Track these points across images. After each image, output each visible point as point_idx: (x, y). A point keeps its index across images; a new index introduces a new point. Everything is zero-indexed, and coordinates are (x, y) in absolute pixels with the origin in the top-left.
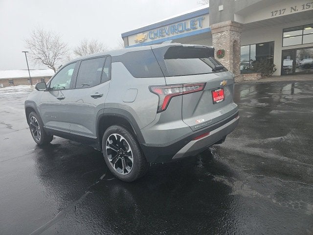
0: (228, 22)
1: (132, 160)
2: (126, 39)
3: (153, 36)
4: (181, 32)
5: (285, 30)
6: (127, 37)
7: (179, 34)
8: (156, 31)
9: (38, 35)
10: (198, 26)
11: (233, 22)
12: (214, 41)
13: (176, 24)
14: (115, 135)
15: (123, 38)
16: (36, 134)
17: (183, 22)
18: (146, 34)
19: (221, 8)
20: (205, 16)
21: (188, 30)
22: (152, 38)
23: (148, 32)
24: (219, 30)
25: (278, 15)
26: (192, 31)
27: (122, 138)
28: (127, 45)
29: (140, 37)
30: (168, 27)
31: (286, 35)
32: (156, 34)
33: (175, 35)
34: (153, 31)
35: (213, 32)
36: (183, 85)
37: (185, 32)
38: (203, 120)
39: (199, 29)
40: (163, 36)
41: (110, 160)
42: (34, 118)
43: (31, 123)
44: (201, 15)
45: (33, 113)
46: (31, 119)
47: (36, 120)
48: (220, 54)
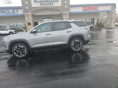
4: (7, 13)
7: (6, 14)
11: (32, 14)
12: (26, 19)
13: (4, 10)
17: (8, 10)
19: (27, 8)
20: (19, 9)
21: (11, 13)
24: (28, 15)
25: (44, 14)
26: (13, 14)
33: (4, 14)
35: (25, 16)
37: (9, 14)
39: (16, 13)
41: (73, 48)
42: (20, 46)
43: (14, 50)
44: (17, 8)
45: (19, 44)
46: (16, 47)
47: (23, 47)
48: (29, 24)
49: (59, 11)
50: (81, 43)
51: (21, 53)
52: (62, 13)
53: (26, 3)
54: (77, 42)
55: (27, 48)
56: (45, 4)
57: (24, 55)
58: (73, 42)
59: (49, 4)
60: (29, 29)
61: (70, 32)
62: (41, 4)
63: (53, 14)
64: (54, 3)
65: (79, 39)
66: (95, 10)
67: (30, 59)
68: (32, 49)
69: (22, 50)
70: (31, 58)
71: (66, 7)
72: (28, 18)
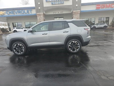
1: (79, 47)
3: (9, 13)
4: (23, 13)
8: (10, 11)
11: (44, 13)
13: (21, 10)
17: (24, 10)
19: (39, 8)
20: (33, 10)
21: (26, 13)
23: (6, 11)
24: (39, 15)
26: (27, 14)
30: (16, 11)
31: (55, 19)
33: (20, 14)
34: (8, 11)
35: (37, 15)
37: (25, 14)
39: (30, 13)
40: (14, 14)
41: (70, 49)
42: (18, 44)
43: (14, 47)
44: (31, 9)
45: (18, 42)
46: (15, 45)
47: (21, 45)
49: (70, 10)
50: (79, 44)
51: (20, 51)
52: (73, 12)
53: (39, 3)
54: (75, 43)
55: (25, 47)
56: (56, 3)
57: (22, 53)
58: (70, 43)
59: (60, 3)
61: (67, 32)
62: (52, 4)
63: (64, 13)
64: (64, 2)
65: (77, 40)
66: (110, 8)
67: (26, 57)
68: (29, 47)
69: (20, 48)
70: (28, 56)
71: (77, 5)
72: (40, 18)
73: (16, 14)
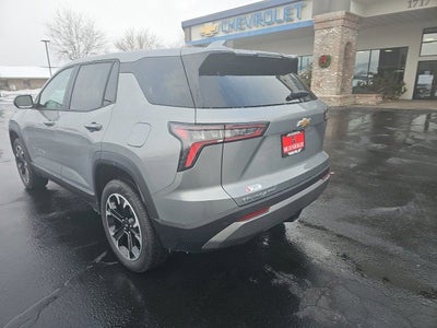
0: (341, 13)
1: (140, 240)
2: (188, 30)
3: (227, 29)
4: (269, 24)
5: (426, 31)
6: (190, 27)
7: (266, 27)
8: (231, 20)
9: (63, 17)
10: (295, 15)
11: (347, 14)
12: (317, 41)
13: (263, 12)
14: (117, 195)
15: (184, 28)
16: (24, 172)
17: (273, 10)
18: (217, 24)
20: (307, 3)
21: (280, 22)
22: (225, 32)
23: (220, 22)
24: (326, 24)
25: (418, 7)
26: (285, 23)
27: (126, 203)
28: (188, 38)
29: (209, 28)
30: (250, 15)
31: (428, 38)
32: (232, 26)
34: (227, 20)
35: (316, 27)
36: (225, 126)
37: (275, 25)
38: (260, 187)
39: (296, 21)
40: (241, 29)
48: (325, 62)
60: (318, 85)
72: (324, 38)
73: (247, 30)
